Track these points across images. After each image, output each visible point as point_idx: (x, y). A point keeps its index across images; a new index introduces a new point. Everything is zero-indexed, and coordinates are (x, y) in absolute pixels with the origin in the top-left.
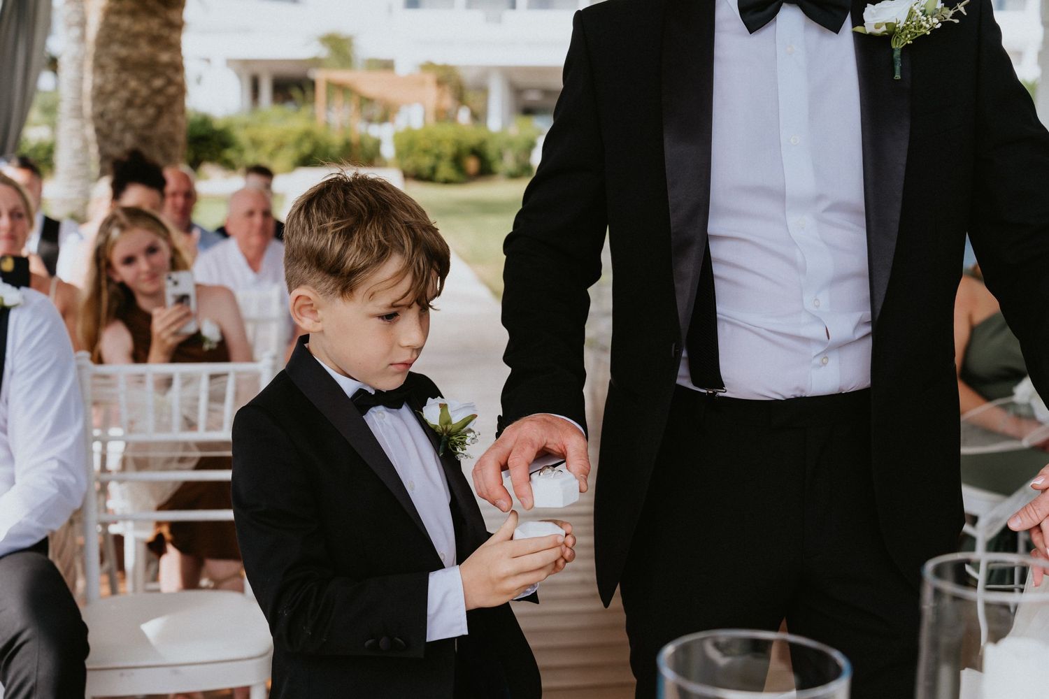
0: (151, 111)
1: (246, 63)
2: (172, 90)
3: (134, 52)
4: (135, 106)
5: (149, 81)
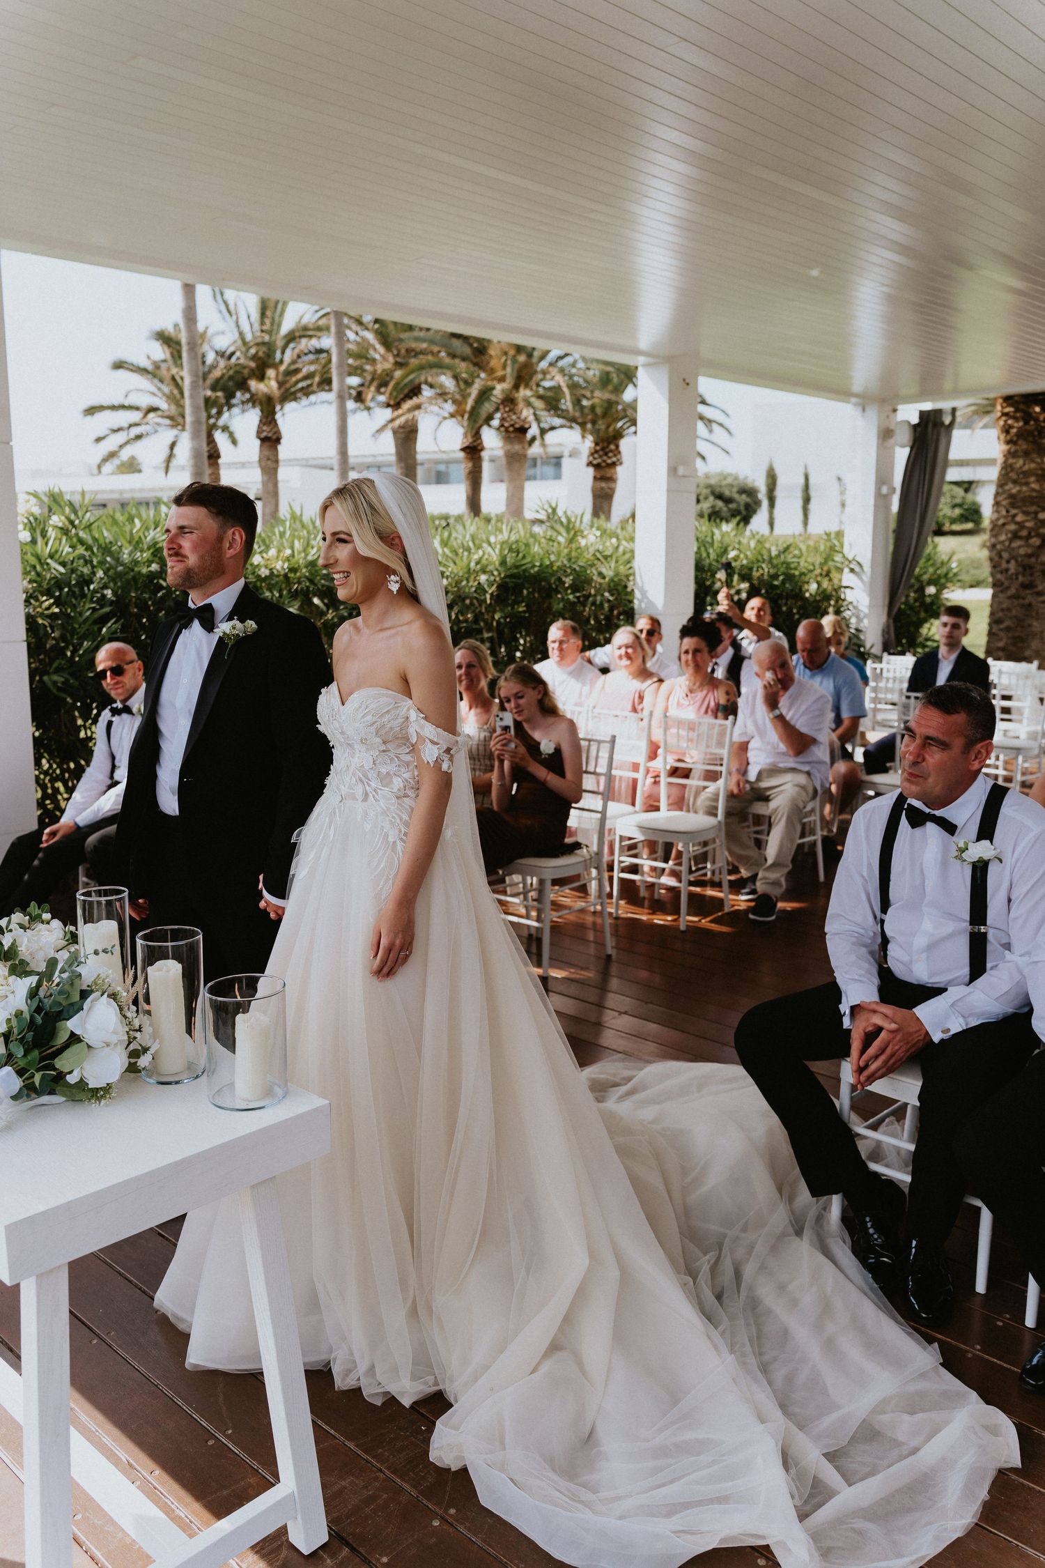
0: (1035, 541)
3: (1025, 488)
4: (1021, 538)
5: (1036, 513)
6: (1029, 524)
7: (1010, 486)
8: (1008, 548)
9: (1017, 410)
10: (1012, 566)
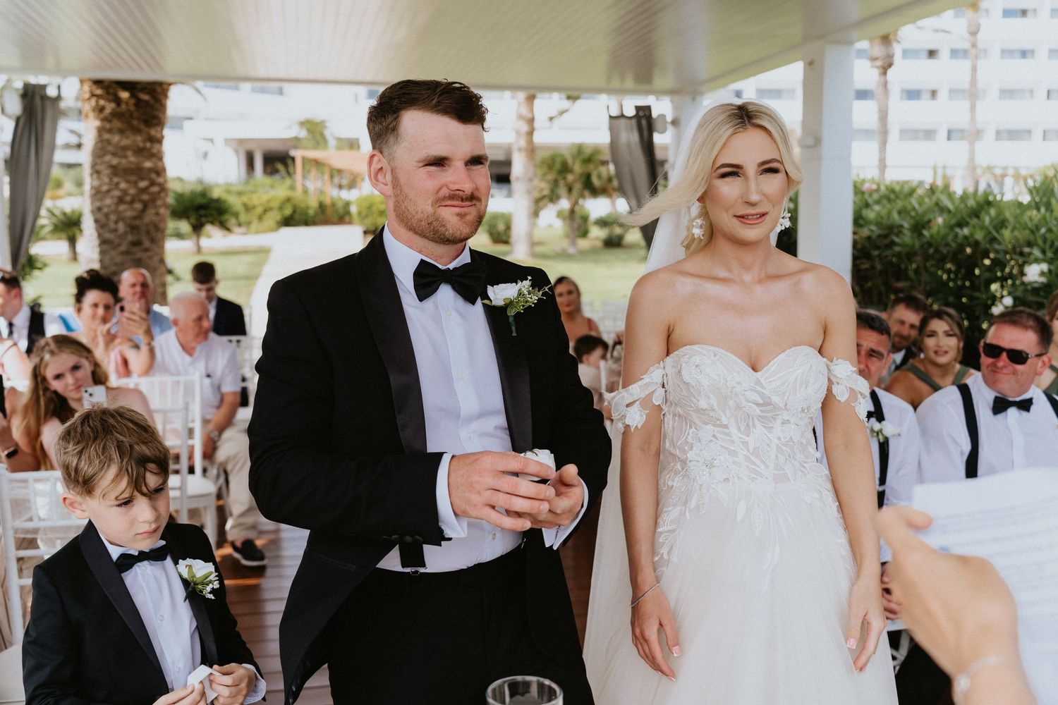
0: (138, 206)
1: (241, 142)
2: (155, 189)
3: (124, 161)
4: (126, 203)
5: (136, 182)
6: (132, 191)
7: (108, 158)
8: (116, 211)
9: (108, 93)
10: (121, 227)
